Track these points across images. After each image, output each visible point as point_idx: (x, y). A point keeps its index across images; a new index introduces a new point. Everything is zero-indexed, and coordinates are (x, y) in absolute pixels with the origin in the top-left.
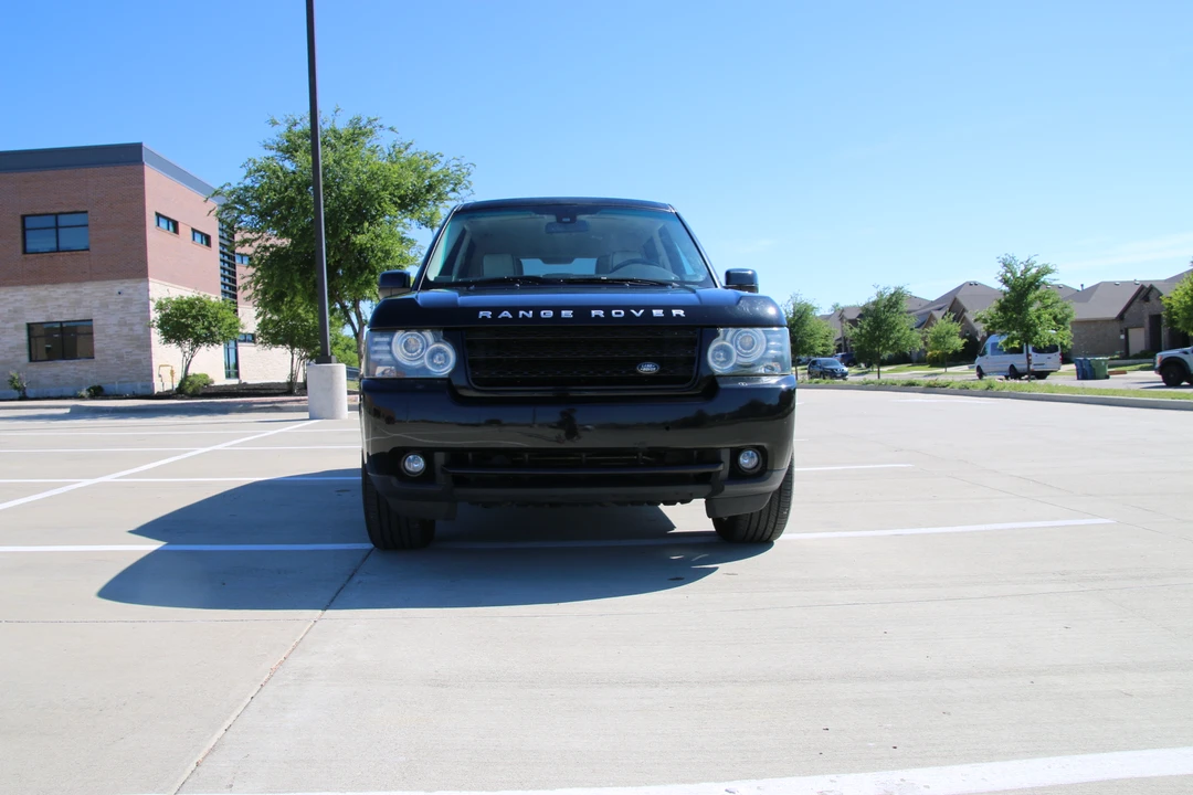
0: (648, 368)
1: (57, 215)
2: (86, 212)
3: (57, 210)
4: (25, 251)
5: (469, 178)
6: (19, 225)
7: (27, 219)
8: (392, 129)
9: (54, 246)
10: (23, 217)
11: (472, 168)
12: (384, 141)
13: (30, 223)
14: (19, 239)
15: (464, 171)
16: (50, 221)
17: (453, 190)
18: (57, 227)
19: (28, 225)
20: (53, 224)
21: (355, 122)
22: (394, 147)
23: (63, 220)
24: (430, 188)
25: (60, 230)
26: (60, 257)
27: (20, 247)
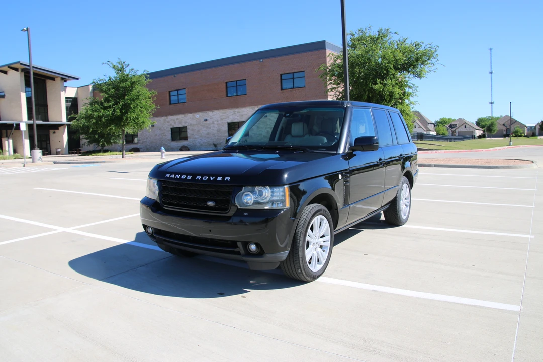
0: (211, 203)
1: (293, 73)
2: (304, 71)
3: (294, 71)
4: (282, 89)
5: (436, 53)
6: (279, 78)
7: (283, 76)
8: (396, 33)
9: (292, 86)
10: (281, 75)
11: (437, 48)
12: (395, 38)
13: (284, 77)
14: (280, 84)
15: (434, 50)
16: (290, 76)
17: (429, 60)
18: (293, 78)
19: (283, 78)
20: (292, 77)
21: (379, 31)
22: (399, 41)
23: (296, 75)
24: (417, 60)
25: (295, 80)
26: (294, 91)
27: (280, 87)
